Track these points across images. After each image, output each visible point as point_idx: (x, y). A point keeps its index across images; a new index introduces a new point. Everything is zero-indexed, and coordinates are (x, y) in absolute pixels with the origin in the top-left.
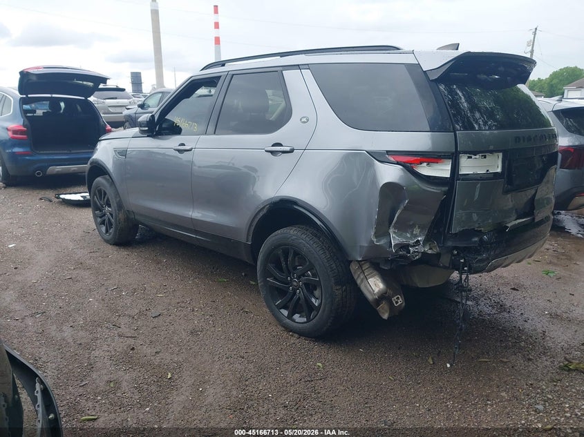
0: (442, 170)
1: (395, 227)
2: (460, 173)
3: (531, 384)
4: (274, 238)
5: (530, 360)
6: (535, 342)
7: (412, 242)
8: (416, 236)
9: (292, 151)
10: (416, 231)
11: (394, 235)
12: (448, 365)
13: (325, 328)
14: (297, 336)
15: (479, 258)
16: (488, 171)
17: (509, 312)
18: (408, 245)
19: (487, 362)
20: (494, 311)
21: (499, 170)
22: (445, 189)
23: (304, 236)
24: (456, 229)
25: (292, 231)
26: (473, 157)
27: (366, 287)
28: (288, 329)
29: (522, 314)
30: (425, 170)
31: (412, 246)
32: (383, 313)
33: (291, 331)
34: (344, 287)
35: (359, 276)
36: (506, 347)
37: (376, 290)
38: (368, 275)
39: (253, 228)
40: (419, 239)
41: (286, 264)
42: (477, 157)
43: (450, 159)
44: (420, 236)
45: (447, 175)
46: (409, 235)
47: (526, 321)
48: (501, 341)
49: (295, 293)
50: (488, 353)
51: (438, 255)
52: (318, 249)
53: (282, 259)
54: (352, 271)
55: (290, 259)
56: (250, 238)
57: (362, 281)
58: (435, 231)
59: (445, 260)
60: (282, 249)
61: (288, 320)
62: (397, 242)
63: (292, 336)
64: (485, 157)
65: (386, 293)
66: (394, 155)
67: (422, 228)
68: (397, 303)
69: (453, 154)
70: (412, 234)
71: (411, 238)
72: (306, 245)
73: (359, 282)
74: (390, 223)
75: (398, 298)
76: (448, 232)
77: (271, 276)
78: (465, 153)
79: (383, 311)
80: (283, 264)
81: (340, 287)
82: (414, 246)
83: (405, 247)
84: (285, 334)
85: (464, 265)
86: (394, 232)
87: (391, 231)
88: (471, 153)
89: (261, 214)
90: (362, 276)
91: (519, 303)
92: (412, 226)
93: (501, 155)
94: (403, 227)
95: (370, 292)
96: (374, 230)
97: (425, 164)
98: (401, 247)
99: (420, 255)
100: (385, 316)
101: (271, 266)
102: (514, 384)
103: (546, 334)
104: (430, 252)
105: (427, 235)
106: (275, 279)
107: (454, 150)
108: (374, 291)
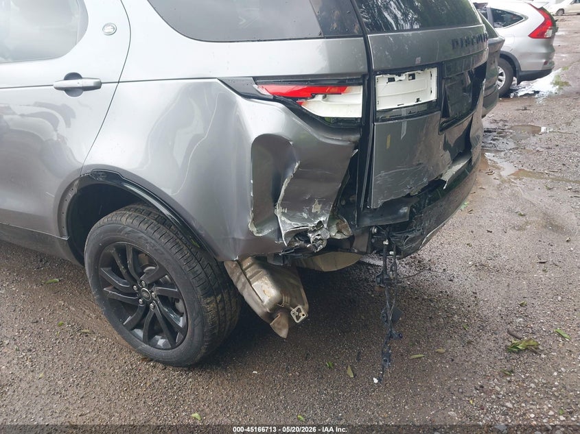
0: (348, 106)
1: (283, 206)
2: (378, 109)
3: (482, 387)
4: (98, 231)
5: (470, 342)
6: (469, 311)
7: (311, 225)
8: (316, 216)
9: (97, 86)
10: (316, 208)
11: (283, 218)
12: (376, 381)
13: (199, 356)
14: (161, 366)
15: (411, 236)
16: (418, 100)
17: (430, 269)
18: (306, 231)
19: (420, 358)
20: (413, 272)
21: (433, 97)
22: (355, 137)
23: (143, 226)
24: (377, 201)
25: (124, 219)
26: (397, 78)
27: (250, 295)
28: (147, 358)
29: (444, 270)
30: (321, 107)
31: (311, 232)
32: (280, 329)
33: (151, 360)
34: (219, 297)
35: (239, 278)
36: (439, 328)
37: (266, 300)
38: (252, 277)
39: (64, 216)
40: (322, 219)
41: (126, 267)
42: (403, 77)
43: (359, 84)
44: (323, 214)
45: (357, 113)
46: (305, 215)
47: (451, 280)
48: (430, 318)
49: (148, 308)
50: (419, 342)
51: (351, 239)
52: (169, 245)
53: (119, 262)
54: (229, 271)
55: (130, 261)
56: (65, 230)
57: (244, 285)
58: (343, 203)
59: (362, 243)
60: (116, 247)
61: (145, 346)
62: (289, 229)
63: (154, 367)
64: (414, 78)
65: (280, 303)
66: (266, 83)
67: (323, 202)
68: (298, 317)
69: (364, 76)
70: (310, 212)
71: (309, 220)
72: (150, 240)
73: (239, 287)
74: (276, 200)
75: (299, 311)
76: (365, 206)
77: (108, 284)
78: (384, 72)
79: (280, 327)
80: (122, 268)
81: (212, 298)
82: (315, 231)
83: (301, 234)
84: (144, 366)
85: (389, 248)
86: (283, 214)
87: (278, 211)
88: (394, 72)
89: (71, 195)
90: (243, 279)
91: (438, 253)
92: (310, 202)
93: (435, 71)
94: (295, 204)
95: (256, 303)
96: (251, 215)
97: (319, 97)
98: (296, 235)
99: (325, 243)
100: (283, 333)
101: (105, 272)
102: (460, 390)
103: (478, 295)
104: (339, 237)
105: (333, 211)
106: (115, 289)
107: (366, 70)
108: (262, 302)
